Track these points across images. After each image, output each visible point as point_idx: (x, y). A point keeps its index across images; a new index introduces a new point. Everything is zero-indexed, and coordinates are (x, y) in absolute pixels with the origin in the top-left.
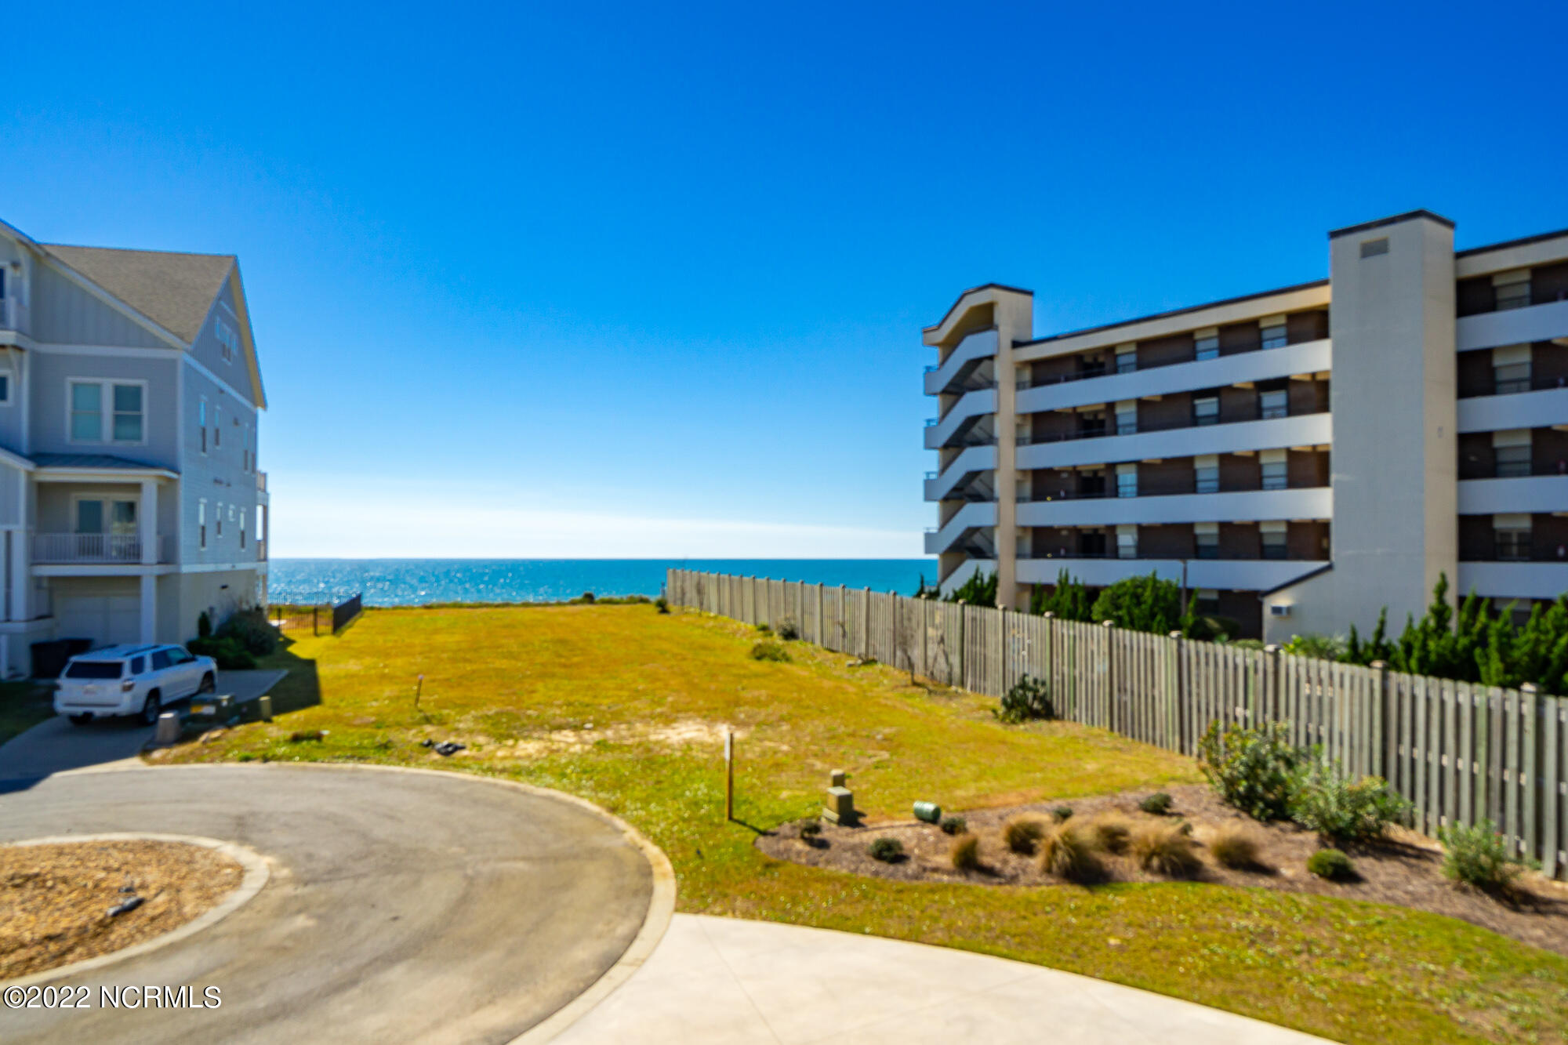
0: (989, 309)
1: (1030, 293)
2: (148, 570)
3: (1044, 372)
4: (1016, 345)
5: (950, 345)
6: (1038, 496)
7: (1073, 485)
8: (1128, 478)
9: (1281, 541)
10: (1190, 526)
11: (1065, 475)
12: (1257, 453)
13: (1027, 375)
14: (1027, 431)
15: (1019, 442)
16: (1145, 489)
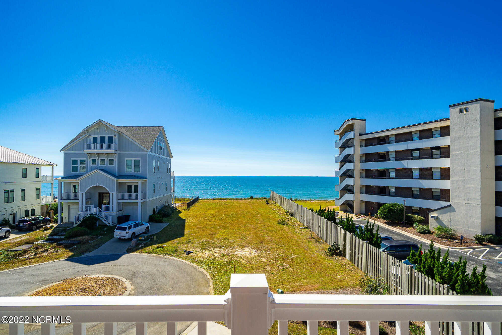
0: (352, 125)
1: (365, 120)
2: (140, 201)
3: (369, 142)
4: (360, 135)
5: (342, 135)
6: (367, 177)
7: (377, 174)
8: (392, 174)
9: (439, 194)
10: (411, 188)
11: (374, 171)
12: (431, 168)
13: (364, 143)
14: (364, 158)
15: (361, 161)
16: (397, 177)
